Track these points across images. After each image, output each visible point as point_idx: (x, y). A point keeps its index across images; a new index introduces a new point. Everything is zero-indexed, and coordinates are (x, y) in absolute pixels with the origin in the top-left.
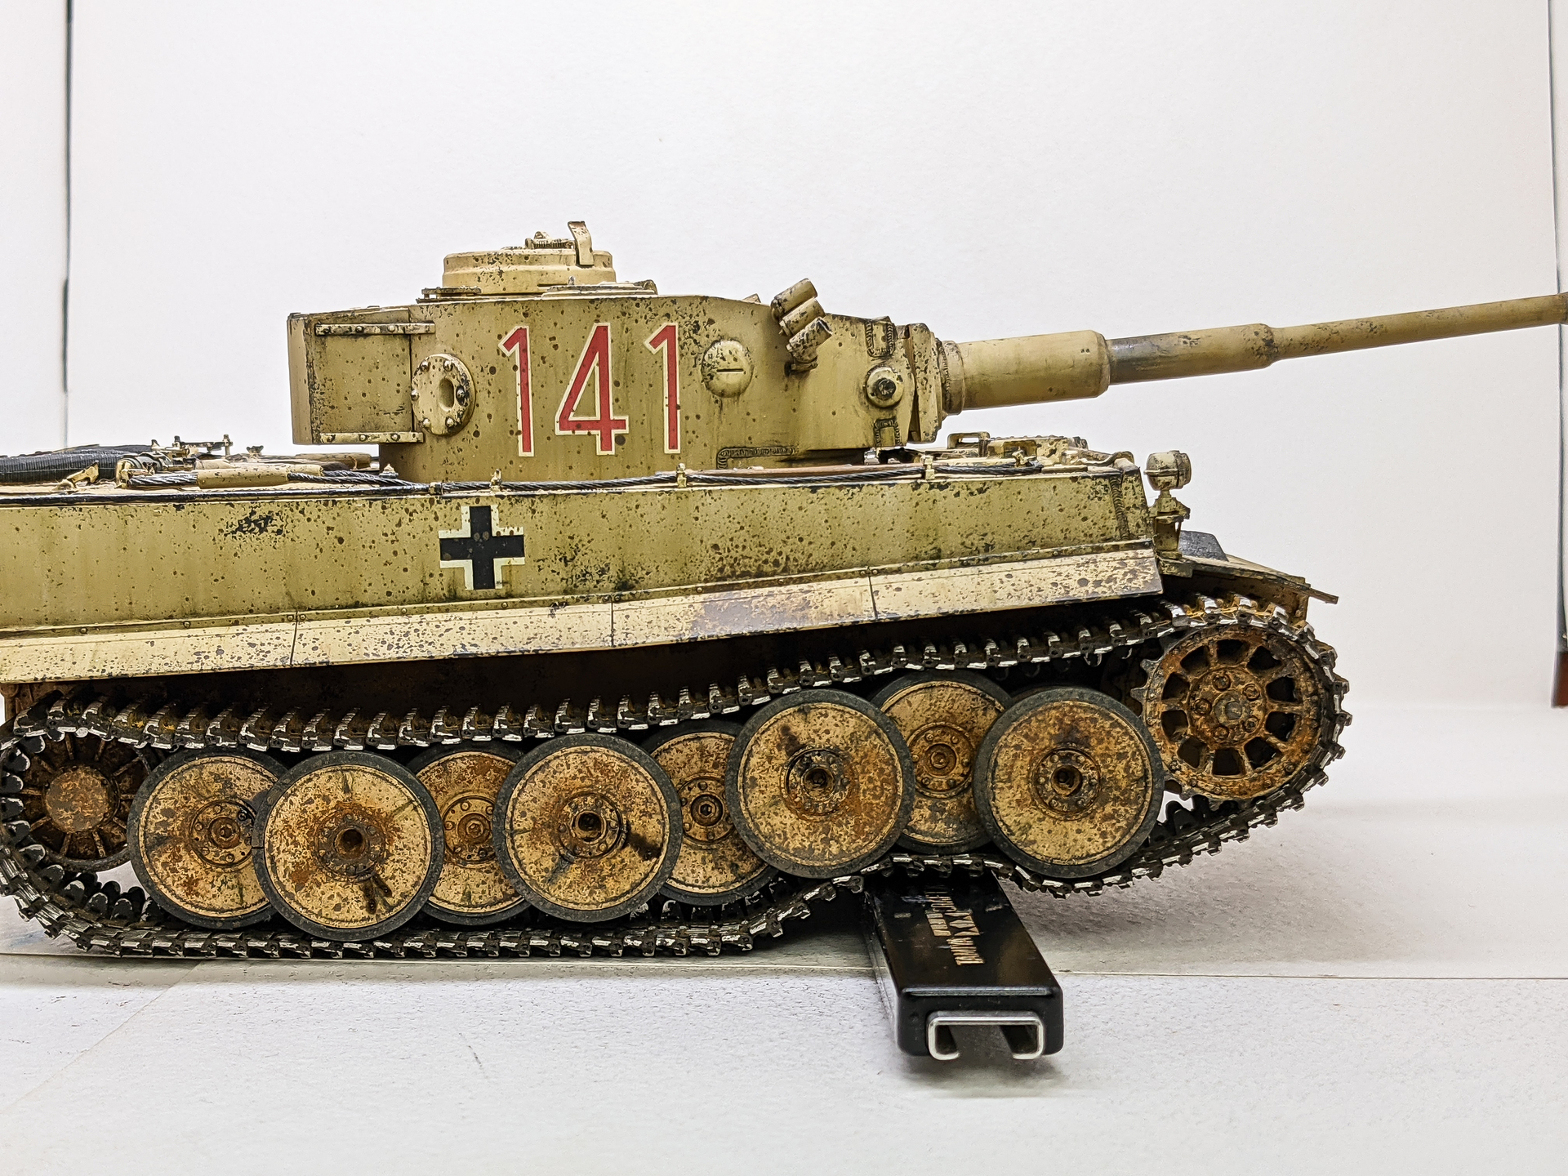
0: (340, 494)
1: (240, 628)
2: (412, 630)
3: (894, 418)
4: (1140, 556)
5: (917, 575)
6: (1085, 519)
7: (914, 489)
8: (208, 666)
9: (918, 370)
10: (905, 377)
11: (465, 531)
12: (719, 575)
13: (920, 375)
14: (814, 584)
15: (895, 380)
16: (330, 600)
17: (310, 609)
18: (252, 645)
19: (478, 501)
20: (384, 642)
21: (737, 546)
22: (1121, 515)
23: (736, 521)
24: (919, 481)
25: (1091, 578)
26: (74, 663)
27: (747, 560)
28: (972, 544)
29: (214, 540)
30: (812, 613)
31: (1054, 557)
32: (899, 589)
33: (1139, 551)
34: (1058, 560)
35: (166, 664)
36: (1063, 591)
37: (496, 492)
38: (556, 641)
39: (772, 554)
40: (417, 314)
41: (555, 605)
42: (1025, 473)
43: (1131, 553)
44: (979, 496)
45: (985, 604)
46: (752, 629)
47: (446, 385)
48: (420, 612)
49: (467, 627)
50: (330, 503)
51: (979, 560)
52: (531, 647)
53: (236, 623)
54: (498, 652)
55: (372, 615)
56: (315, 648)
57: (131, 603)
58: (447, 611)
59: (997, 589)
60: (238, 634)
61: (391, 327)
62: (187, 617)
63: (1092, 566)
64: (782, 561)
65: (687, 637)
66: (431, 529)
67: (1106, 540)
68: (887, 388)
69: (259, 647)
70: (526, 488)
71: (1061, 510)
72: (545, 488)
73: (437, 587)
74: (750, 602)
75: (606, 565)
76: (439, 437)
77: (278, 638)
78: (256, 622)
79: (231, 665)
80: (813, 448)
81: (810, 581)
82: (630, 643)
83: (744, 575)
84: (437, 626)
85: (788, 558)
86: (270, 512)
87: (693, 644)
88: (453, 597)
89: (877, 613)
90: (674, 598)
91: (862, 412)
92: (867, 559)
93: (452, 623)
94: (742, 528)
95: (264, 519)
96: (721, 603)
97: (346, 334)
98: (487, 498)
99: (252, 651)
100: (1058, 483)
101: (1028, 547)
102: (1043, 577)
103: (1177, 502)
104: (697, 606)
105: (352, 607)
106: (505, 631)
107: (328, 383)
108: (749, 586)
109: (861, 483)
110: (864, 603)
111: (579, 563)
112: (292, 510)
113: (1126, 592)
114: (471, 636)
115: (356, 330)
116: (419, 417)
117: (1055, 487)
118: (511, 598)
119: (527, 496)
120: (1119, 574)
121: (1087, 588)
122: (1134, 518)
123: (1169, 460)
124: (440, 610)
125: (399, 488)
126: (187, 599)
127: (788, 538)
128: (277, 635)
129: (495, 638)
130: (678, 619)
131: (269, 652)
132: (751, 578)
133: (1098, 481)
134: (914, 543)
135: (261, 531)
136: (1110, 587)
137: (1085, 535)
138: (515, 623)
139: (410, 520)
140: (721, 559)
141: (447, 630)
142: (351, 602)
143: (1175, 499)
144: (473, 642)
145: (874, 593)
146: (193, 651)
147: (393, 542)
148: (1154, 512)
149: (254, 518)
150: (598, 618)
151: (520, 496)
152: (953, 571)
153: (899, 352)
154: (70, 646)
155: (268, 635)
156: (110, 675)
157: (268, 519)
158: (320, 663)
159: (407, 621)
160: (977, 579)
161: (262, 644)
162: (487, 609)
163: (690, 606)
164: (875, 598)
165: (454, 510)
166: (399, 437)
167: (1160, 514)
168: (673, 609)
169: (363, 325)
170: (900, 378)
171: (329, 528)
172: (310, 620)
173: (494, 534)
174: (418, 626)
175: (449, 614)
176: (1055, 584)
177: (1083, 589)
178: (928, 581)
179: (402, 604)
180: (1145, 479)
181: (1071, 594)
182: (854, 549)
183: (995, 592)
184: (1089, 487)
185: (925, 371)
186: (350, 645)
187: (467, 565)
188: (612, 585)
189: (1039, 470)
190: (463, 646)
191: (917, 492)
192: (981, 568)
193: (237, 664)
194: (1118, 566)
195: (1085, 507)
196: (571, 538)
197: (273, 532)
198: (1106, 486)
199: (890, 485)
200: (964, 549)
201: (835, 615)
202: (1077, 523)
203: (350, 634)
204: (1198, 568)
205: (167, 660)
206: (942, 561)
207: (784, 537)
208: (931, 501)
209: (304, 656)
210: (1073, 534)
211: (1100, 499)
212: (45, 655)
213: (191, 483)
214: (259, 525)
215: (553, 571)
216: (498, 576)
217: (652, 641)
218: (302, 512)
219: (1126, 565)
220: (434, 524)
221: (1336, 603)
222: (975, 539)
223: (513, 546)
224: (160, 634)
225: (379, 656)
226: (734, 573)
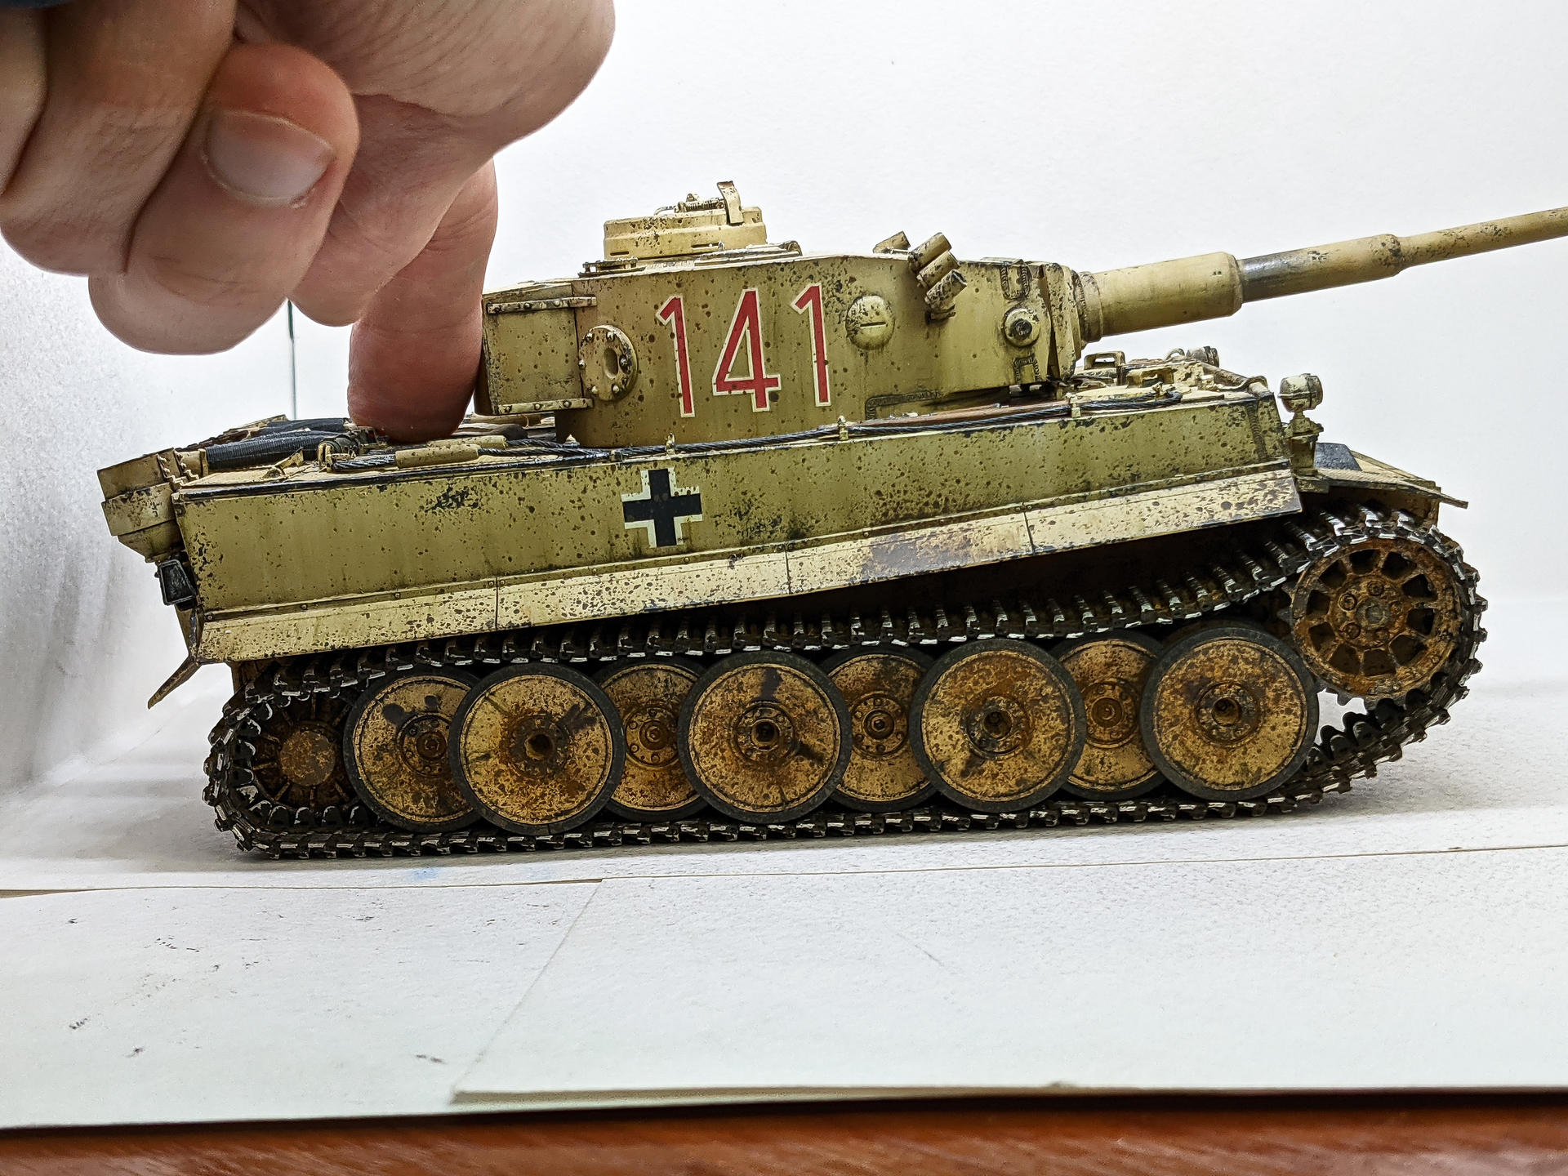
0: (528, 466)
1: (446, 596)
2: (604, 589)
3: (1033, 356)
4: (1279, 477)
5: (1069, 508)
6: (1224, 445)
7: (1061, 428)
8: (421, 634)
9: (1053, 308)
10: (1041, 316)
11: (646, 494)
12: (883, 519)
13: (1056, 313)
14: (973, 522)
15: (1031, 321)
16: (526, 565)
17: (508, 575)
18: (459, 612)
19: (656, 465)
20: (579, 602)
21: (899, 492)
22: (1259, 438)
23: (896, 468)
24: (1066, 420)
25: (1233, 501)
26: (299, 638)
27: (908, 504)
28: (1119, 475)
29: (416, 516)
30: (973, 550)
31: (1198, 482)
32: (1053, 523)
33: (1277, 472)
34: (1201, 485)
35: (383, 634)
36: (1207, 515)
37: (671, 454)
38: (738, 592)
39: (932, 496)
40: (579, 288)
41: (733, 557)
42: (1165, 405)
43: (1270, 474)
44: (1122, 430)
45: (1134, 533)
46: (919, 569)
47: (611, 355)
48: (610, 570)
49: (654, 582)
50: (520, 476)
51: (1127, 490)
52: (716, 598)
53: (442, 591)
54: (685, 606)
55: (566, 577)
56: (516, 612)
57: (345, 579)
58: (634, 568)
59: (1145, 517)
60: (445, 602)
61: (557, 302)
62: (396, 587)
63: (1234, 489)
64: (942, 501)
65: (858, 580)
66: (614, 494)
67: (1246, 464)
68: (1023, 329)
69: (465, 614)
70: (699, 449)
71: (1201, 438)
72: (717, 448)
73: (623, 546)
74: (914, 543)
75: (778, 517)
76: (606, 403)
77: (482, 604)
78: (460, 590)
79: (441, 632)
80: (956, 390)
81: (968, 520)
82: (806, 589)
83: (907, 517)
84: (627, 584)
85: (947, 499)
86: (465, 488)
87: (865, 585)
88: (638, 555)
89: (1034, 547)
90: (844, 543)
91: (1002, 353)
92: (1021, 495)
93: (640, 579)
94: (902, 474)
95: (460, 494)
96: (887, 546)
97: (515, 312)
98: (664, 461)
99: (459, 617)
100: (1197, 412)
101: (1171, 474)
102: (1188, 502)
103: (1311, 422)
104: (866, 550)
105: (546, 569)
106: (689, 585)
107: (503, 358)
108: (912, 528)
109: (1011, 425)
110: (1021, 538)
111: (753, 517)
112: (485, 484)
113: (1268, 512)
114: (659, 592)
115: (525, 306)
116: (588, 384)
117: (1194, 417)
118: (692, 551)
119: (701, 457)
120: (1260, 495)
121: (1230, 511)
122: (1270, 441)
123: (1301, 383)
124: (627, 568)
125: (582, 457)
126: (396, 572)
127: (946, 480)
128: (480, 600)
129: (681, 592)
130: (849, 564)
131: (475, 617)
132: (914, 519)
133: (1235, 408)
134: (1064, 478)
135: (458, 506)
136: (1252, 508)
137: (1226, 460)
138: (698, 576)
139: (594, 487)
140: (885, 504)
141: (636, 587)
142: (545, 565)
143: (1308, 419)
144: (661, 597)
145: (1030, 528)
146: (406, 621)
147: (580, 508)
148: (1289, 432)
149: (451, 494)
150: (774, 567)
151: (694, 457)
152: (1103, 502)
153: (1035, 292)
154: (294, 622)
155: (473, 602)
156: (333, 647)
157: (464, 494)
158: (523, 625)
159: (598, 580)
160: (1126, 508)
161: (468, 611)
162: (671, 565)
163: (859, 550)
164: (1032, 532)
165: (634, 474)
166: (570, 403)
167: (1296, 434)
168: (843, 554)
169: (531, 302)
170: (1035, 318)
171: (520, 499)
172: (509, 585)
173: (673, 494)
174: (609, 585)
175: (636, 571)
176: (1200, 509)
177: (1227, 512)
178: (1080, 513)
179: (592, 564)
180: (1279, 403)
181: (1215, 518)
182: (1008, 487)
183: (1144, 520)
184: (1226, 415)
185: (1061, 309)
186: (548, 606)
187: (649, 525)
188: (785, 535)
189: (1178, 401)
190: (652, 601)
191: (1064, 430)
192: (1129, 497)
193: (447, 631)
194: (1258, 487)
195: (1224, 434)
196: (744, 493)
197: (469, 505)
198: (1243, 412)
199: (1039, 425)
200: (1112, 481)
201: (995, 550)
202: (1217, 449)
203: (547, 596)
204: (1334, 484)
205: (383, 631)
206: (1092, 493)
207: (942, 479)
208: (1078, 439)
209: (507, 619)
210: (1214, 460)
211: (1237, 425)
212: (271, 632)
213: (391, 464)
214: (456, 501)
215: (730, 526)
216: (679, 533)
217: (825, 586)
218: (495, 486)
219: (1265, 486)
220: (617, 489)
221: (1466, 508)
222: (1122, 471)
223: (691, 504)
224: (374, 605)
225: (575, 615)
226: (897, 516)
